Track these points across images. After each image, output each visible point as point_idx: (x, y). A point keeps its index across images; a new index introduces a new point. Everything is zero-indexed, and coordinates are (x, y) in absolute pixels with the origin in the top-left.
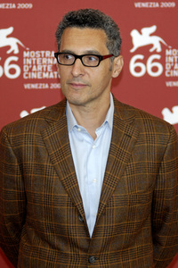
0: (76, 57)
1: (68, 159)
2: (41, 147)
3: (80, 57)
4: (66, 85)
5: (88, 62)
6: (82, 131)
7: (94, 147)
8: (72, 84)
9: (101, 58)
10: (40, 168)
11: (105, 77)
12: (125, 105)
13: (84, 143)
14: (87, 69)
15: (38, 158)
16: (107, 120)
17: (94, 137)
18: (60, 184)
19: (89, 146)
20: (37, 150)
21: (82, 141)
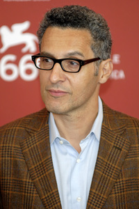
0: (56, 61)
1: (50, 174)
2: (20, 160)
3: (60, 61)
4: (45, 92)
5: (69, 67)
6: (65, 143)
7: (78, 161)
8: (50, 91)
9: (82, 63)
10: (19, 184)
11: (88, 84)
12: (116, 113)
13: (68, 156)
14: (67, 75)
15: (17, 172)
16: (93, 131)
17: (79, 151)
18: (40, 203)
19: (73, 159)
20: (16, 164)
21: (66, 154)
